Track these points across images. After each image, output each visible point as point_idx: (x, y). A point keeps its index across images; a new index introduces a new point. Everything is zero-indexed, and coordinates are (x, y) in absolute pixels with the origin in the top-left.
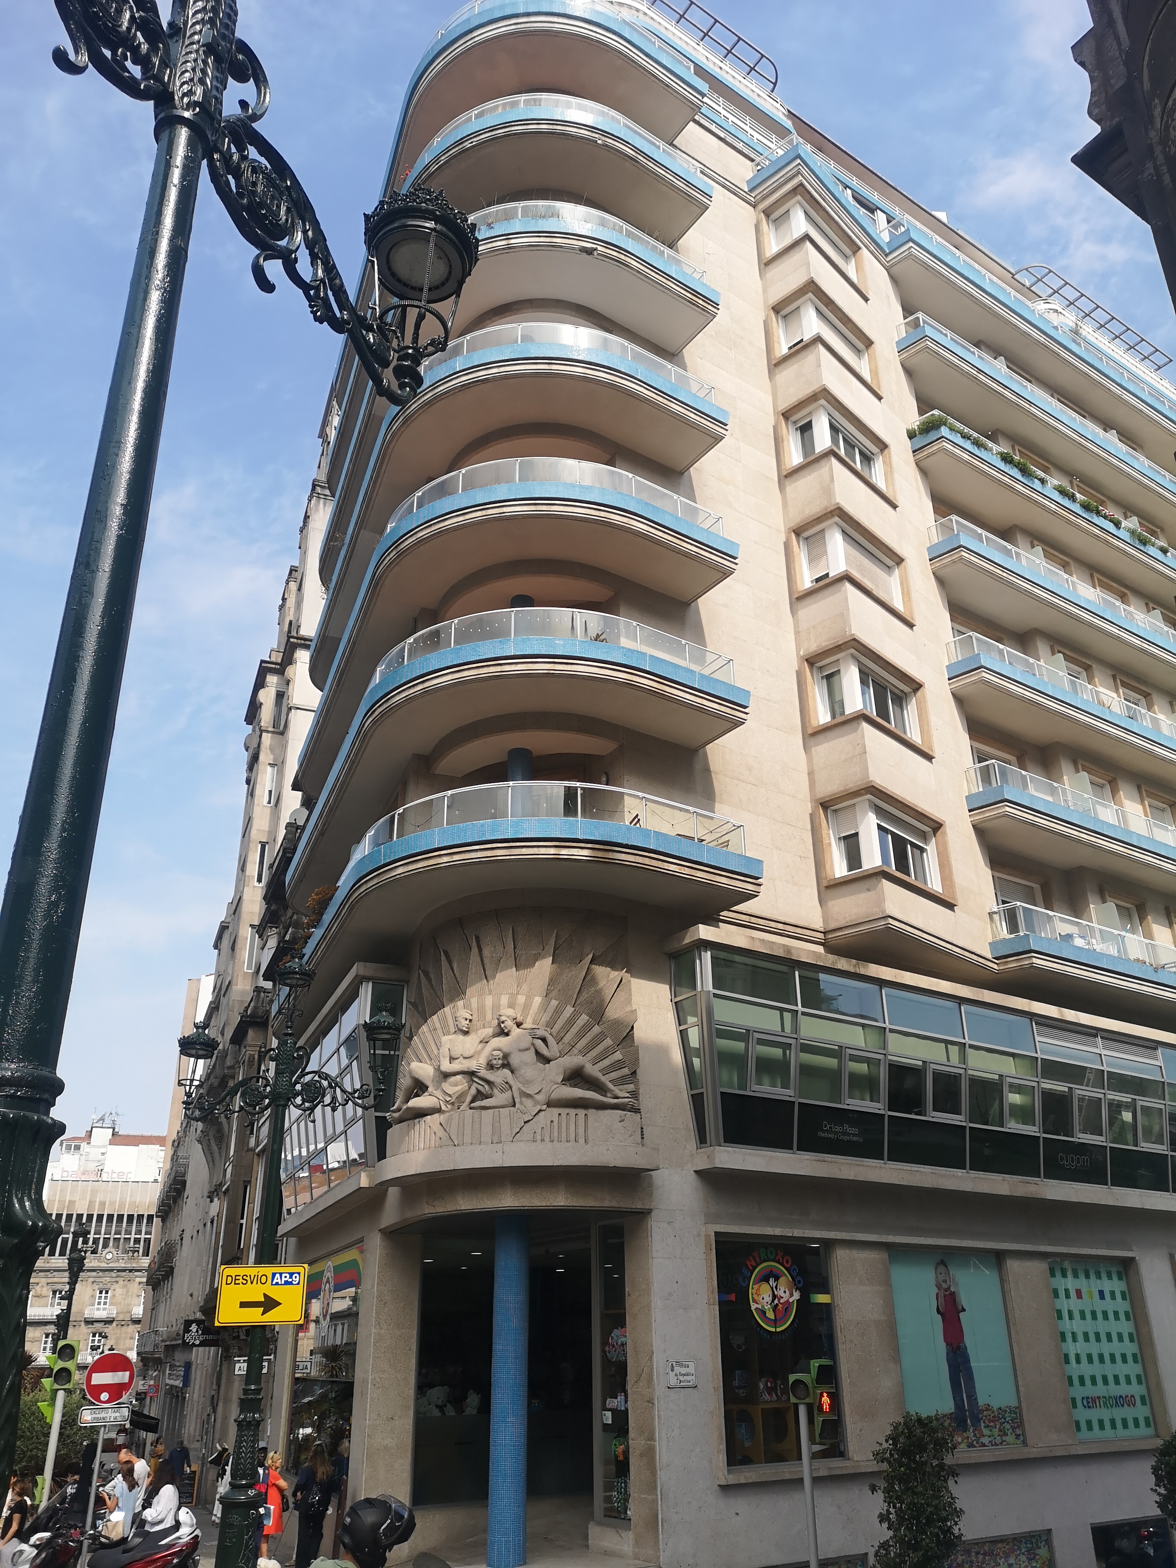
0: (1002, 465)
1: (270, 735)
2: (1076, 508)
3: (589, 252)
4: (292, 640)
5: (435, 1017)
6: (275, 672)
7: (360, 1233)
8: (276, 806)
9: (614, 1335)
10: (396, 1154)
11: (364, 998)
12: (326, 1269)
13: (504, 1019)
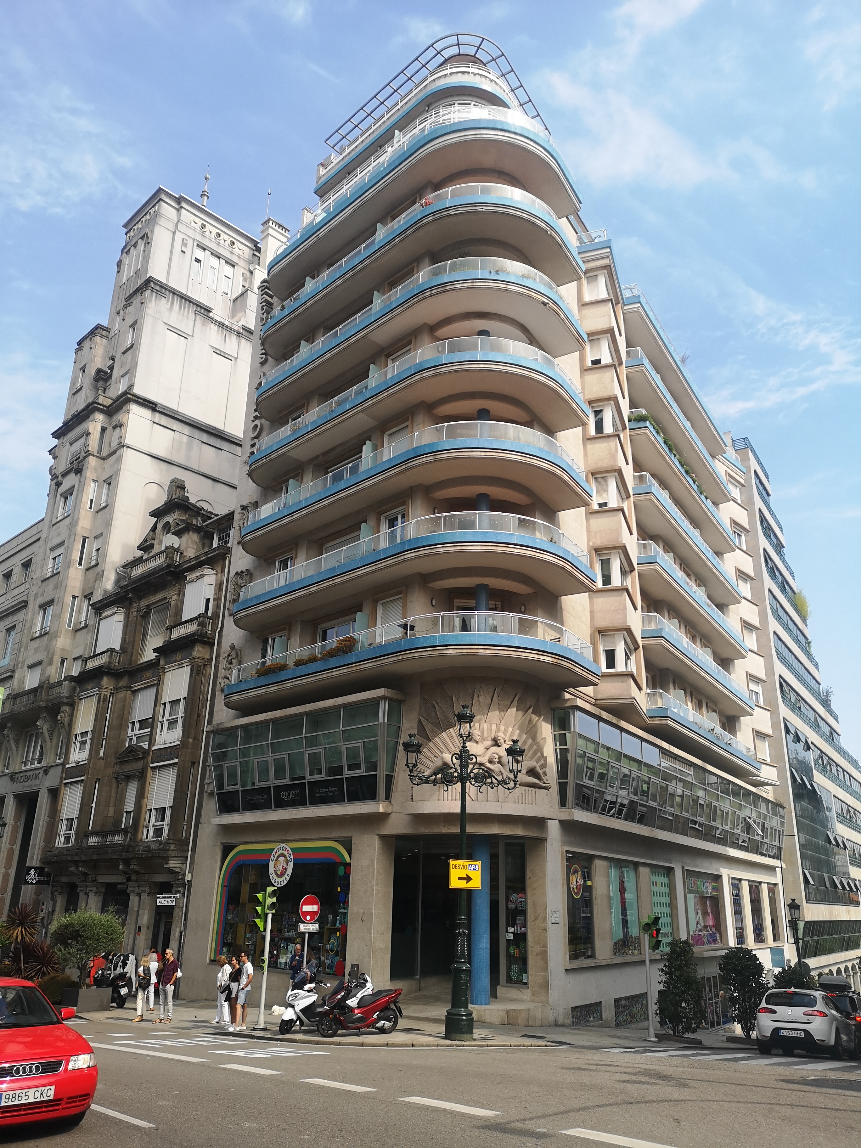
0: (663, 445)
1: (95, 458)
2: (683, 471)
3: (545, 304)
4: (129, 396)
5: (451, 730)
6: (102, 411)
7: (343, 834)
8: (97, 512)
9: (514, 897)
10: (428, 800)
11: (383, 708)
12: (278, 848)
13: (499, 738)
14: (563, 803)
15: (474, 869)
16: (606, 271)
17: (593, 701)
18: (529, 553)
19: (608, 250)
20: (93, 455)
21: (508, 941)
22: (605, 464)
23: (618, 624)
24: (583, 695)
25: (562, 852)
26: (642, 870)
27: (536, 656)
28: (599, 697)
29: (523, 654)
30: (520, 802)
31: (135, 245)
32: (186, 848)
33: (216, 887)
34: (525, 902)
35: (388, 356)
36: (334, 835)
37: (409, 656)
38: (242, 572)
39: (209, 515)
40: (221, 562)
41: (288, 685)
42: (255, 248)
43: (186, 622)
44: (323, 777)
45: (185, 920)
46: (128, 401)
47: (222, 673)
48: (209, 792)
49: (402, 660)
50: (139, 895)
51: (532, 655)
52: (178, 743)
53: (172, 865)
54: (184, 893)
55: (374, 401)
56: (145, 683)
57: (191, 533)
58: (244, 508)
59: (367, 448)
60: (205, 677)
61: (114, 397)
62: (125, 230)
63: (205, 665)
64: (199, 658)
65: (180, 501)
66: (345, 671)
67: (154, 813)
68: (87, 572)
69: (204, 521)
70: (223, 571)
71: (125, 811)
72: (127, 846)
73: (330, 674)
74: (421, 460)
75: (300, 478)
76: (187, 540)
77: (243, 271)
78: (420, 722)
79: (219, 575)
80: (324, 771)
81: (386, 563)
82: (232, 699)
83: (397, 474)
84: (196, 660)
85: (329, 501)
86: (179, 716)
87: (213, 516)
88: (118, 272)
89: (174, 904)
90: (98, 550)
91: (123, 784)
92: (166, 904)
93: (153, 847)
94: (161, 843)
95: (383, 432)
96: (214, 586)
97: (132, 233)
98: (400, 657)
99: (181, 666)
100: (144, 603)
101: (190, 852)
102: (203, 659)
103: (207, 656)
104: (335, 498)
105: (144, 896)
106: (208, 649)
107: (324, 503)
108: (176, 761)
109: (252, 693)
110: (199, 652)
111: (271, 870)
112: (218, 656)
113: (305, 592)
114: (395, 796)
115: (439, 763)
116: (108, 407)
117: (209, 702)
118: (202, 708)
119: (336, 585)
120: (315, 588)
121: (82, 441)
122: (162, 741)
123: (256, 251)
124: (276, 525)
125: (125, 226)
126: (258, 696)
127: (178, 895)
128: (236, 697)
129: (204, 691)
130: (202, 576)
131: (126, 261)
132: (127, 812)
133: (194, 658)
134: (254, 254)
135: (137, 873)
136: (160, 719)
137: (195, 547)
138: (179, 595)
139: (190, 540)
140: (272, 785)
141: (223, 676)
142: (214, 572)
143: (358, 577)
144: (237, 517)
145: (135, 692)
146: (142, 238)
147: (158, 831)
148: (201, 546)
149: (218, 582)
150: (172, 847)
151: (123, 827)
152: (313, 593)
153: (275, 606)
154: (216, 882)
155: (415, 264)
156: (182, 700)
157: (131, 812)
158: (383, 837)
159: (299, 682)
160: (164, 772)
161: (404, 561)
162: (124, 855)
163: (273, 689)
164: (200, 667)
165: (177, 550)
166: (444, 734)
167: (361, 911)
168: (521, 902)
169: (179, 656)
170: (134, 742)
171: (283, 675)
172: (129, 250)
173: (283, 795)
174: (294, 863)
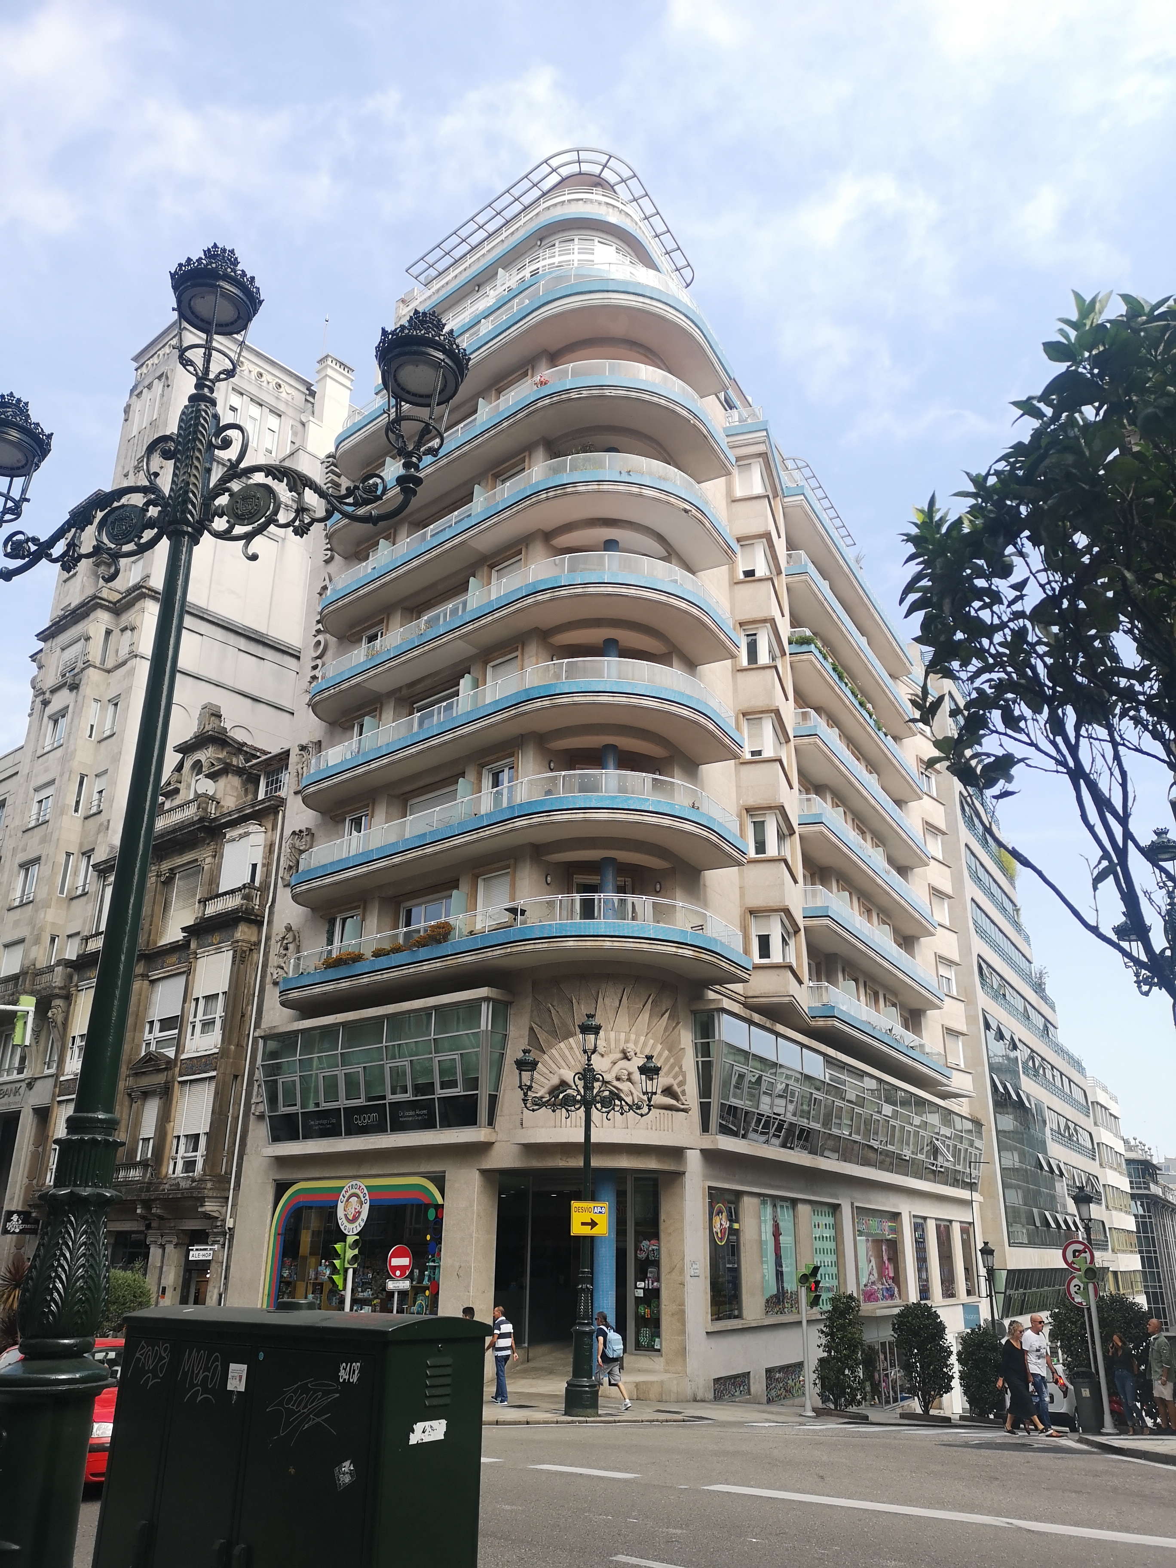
1: (97, 670)
3: (686, 511)
4: (144, 590)
5: (571, 1040)
6: (107, 609)
7: (435, 1167)
8: (99, 742)
9: (645, 1243)
10: (542, 1127)
11: (486, 1012)
12: (349, 1186)
13: (629, 1050)
14: (705, 1128)
15: (600, 1212)
16: (761, 459)
17: (743, 999)
18: (666, 822)
19: (765, 433)
20: (95, 667)
21: (637, 1299)
22: (760, 703)
23: (773, 903)
24: (730, 993)
25: (704, 1189)
26: (802, 1209)
27: (674, 949)
28: (750, 994)
29: (659, 947)
30: (654, 1128)
31: (149, 387)
32: (227, 1185)
33: (267, 1235)
34: (659, 1250)
35: (492, 567)
36: (423, 1169)
37: (519, 948)
38: (301, 831)
39: (253, 752)
40: (272, 817)
41: (365, 980)
42: (307, 392)
43: (225, 893)
44: (408, 1096)
45: (225, 1278)
46: (143, 596)
47: (273, 960)
48: (257, 1114)
49: (511, 954)
50: (163, 1247)
51: (669, 949)
52: (217, 1050)
53: (208, 1208)
54: (224, 1244)
55: (475, 625)
56: (168, 971)
57: (230, 775)
58: (303, 748)
59: (465, 683)
60: (251, 964)
61: (123, 589)
62: (136, 365)
63: (251, 950)
64: (243, 941)
65: (216, 734)
66: (438, 965)
67: (183, 1140)
68: (86, 821)
69: (247, 761)
70: (274, 828)
71: (141, 1137)
72: (148, 1183)
73: (419, 969)
74: (535, 705)
75: (378, 713)
76: (225, 786)
77: (291, 422)
78: (531, 1029)
79: (270, 833)
80: (410, 1089)
81: (490, 832)
82: (290, 996)
83: (504, 721)
84: (240, 944)
85: (417, 749)
86: (217, 1016)
87: (258, 754)
88: (126, 420)
89: (210, 1258)
90: (101, 792)
91: (139, 1103)
92: (201, 1258)
93: (183, 1184)
94: (193, 1181)
95: (486, 663)
96: (262, 847)
97: (144, 370)
98: (509, 950)
99: (219, 951)
100: (165, 866)
101: (231, 1191)
102: (248, 942)
103: (254, 939)
104: (426, 746)
105: (170, 1248)
106: (255, 929)
107: (410, 751)
108: (214, 1073)
109: (317, 990)
110: (243, 932)
111: (340, 1213)
112: (268, 938)
113: (386, 863)
114: (500, 1120)
115: (555, 1081)
116: (115, 604)
117: (256, 998)
118: (247, 1005)
119: (425, 856)
120: (400, 859)
121: (78, 646)
122: (194, 1048)
123: (309, 395)
124: (348, 775)
125: (135, 359)
126: (325, 994)
127: (216, 1247)
128: (296, 994)
129: (249, 983)
130: (247, 834)
131: (137, 405)
132: (143, 1139)
133: (237, 942)
134: (306, 400)
135: (161, 1218)
136: (191, 1019)
137: (235, 794)
138: (215, 856)
139: (229, 786)
140: (342, 1107)
141: (276, 965)
142: (263, 829)
143: (455, 847)
144: (293, 759)
145: (153, 982)
146: (159, 378)
147: (190, 1165)
148: (243, 793)
149: (269, 843)
150: (209, 1185)
151: (138, 1159)
152: (396, 865)
153: (347, 880)
154: (267, 1230)
155: (527, 454)
156: (221, 995)
157: (149, 1139)
158: (484, 1172)
159: (379, 977)
160: (197, 1088)
161: (512, 830)
162: (144, 1196)
163: (344, 985)
164: (245, 952)
165: (212, 798)
166: (562, 1045)
167: (457, 1265)
168: (653, 1250)
169: (216, 938)
170: (153, 1048)
171: (359, 968)
172: (141, 392)
173: (356, 1119)
174: (370, 1206)
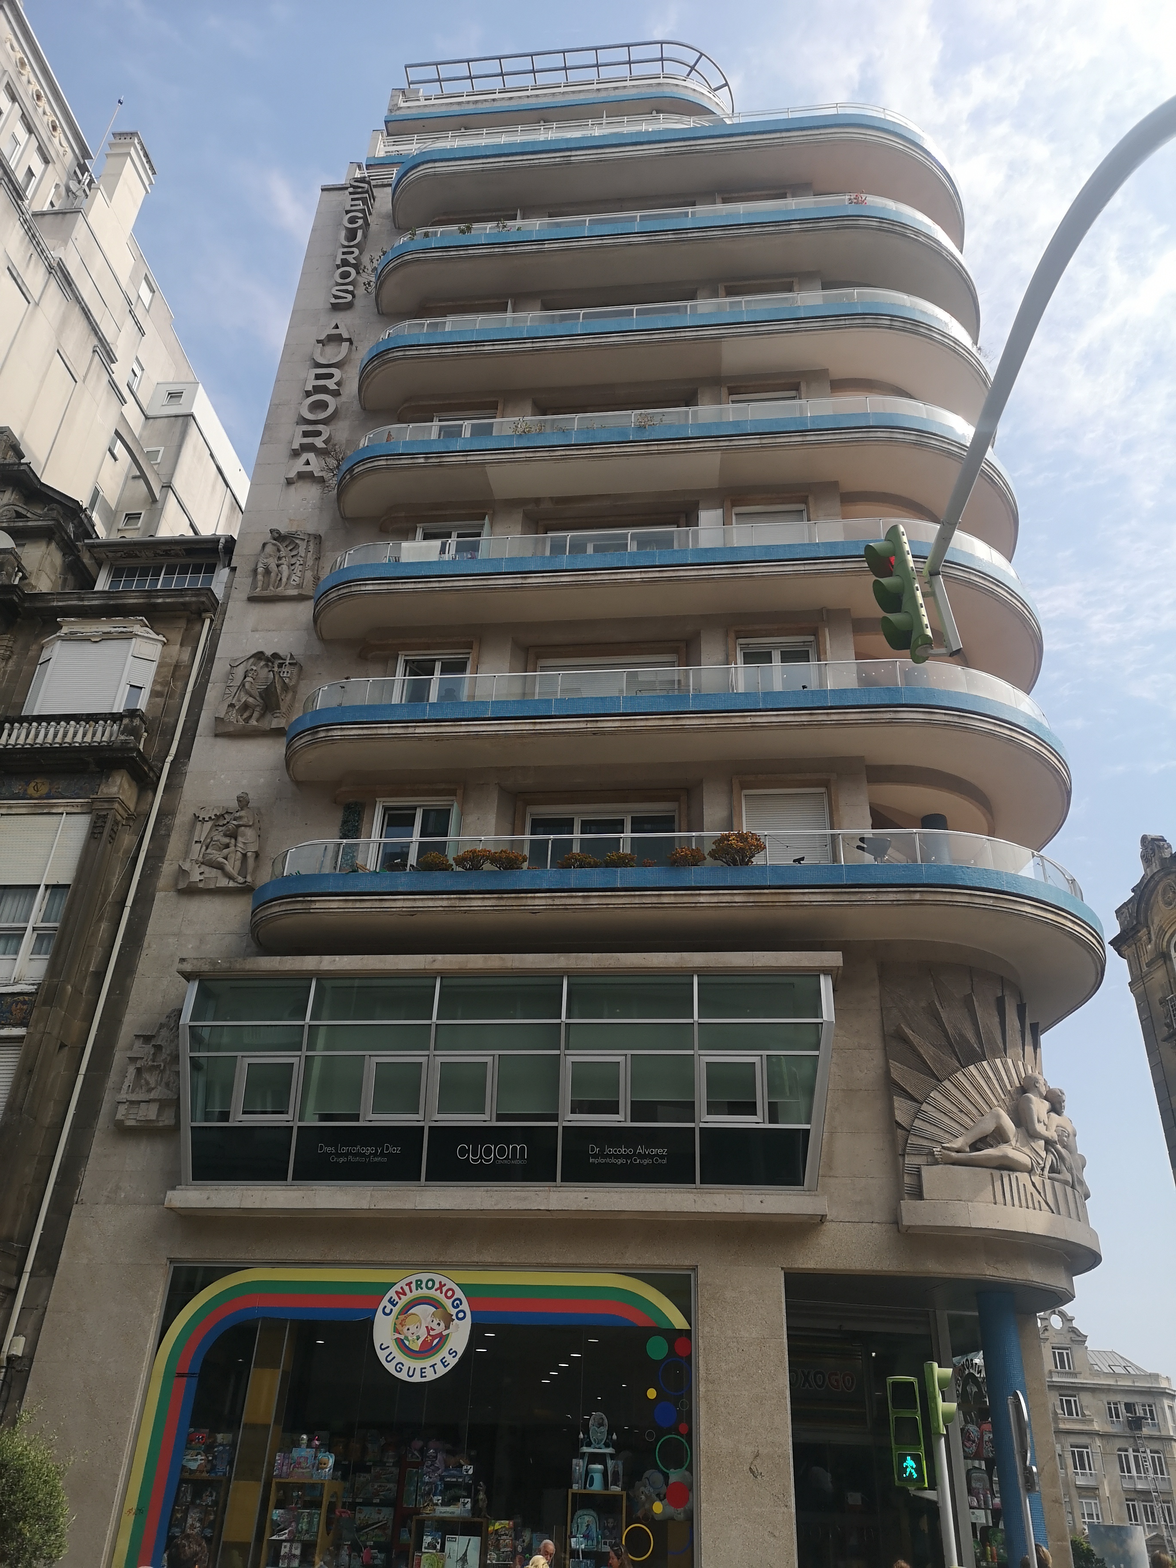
5: (985, 1064)
7: (667, 1260)
11: (827, 993)
33: (143, 1376)
35: (732, 391)
36: (632, 1258)
40: (184, 624)
41: (539, 902)
42: (82, 161)
44: (620, 1119)
47: (188, 850)
48: (123, 1122)
52: (26, 988)
59: (713, 515)
60: (116, 851)
63: (123, 826)
64: (121, 803)
65: (17, 472)
70: (191, 642)
73: (687, 899)
76: (37, 555)
77: (57, 180)
79: (179, 646)
80: (625, 1107)
84: (116, 806)
86: (30, 926)
87: (94, 536)
96: (155, 664)
98: (916, 897)
99: (44, 811)
102: (126, 809)
103: (138, 806)
106: (141, 791)
107: (627, 576)
108: (19, 1032)
109: (399, 904)
110: (117, 787)
112: (167, 812)
115: (988, 1126)
117: (126, 912)
129: (108, 882)
130: (129, 636)
137: (53, 575)
139: (45, 558)
140: (427, 1125)
142: (162, 637)
144: (248, 549)
148: (61, 581)
149: (176, 663)
154: (145, 1364)
156: (45, 889)
158: (790, 1275)
159: (578, 901)
163: (478, 903)
164: (115, 824)
165: (19, 566)
166: (973, 1070)
167: (748, 1451)
169: (44, 786)
173: (463, 1151)
174: (474, 1326)
